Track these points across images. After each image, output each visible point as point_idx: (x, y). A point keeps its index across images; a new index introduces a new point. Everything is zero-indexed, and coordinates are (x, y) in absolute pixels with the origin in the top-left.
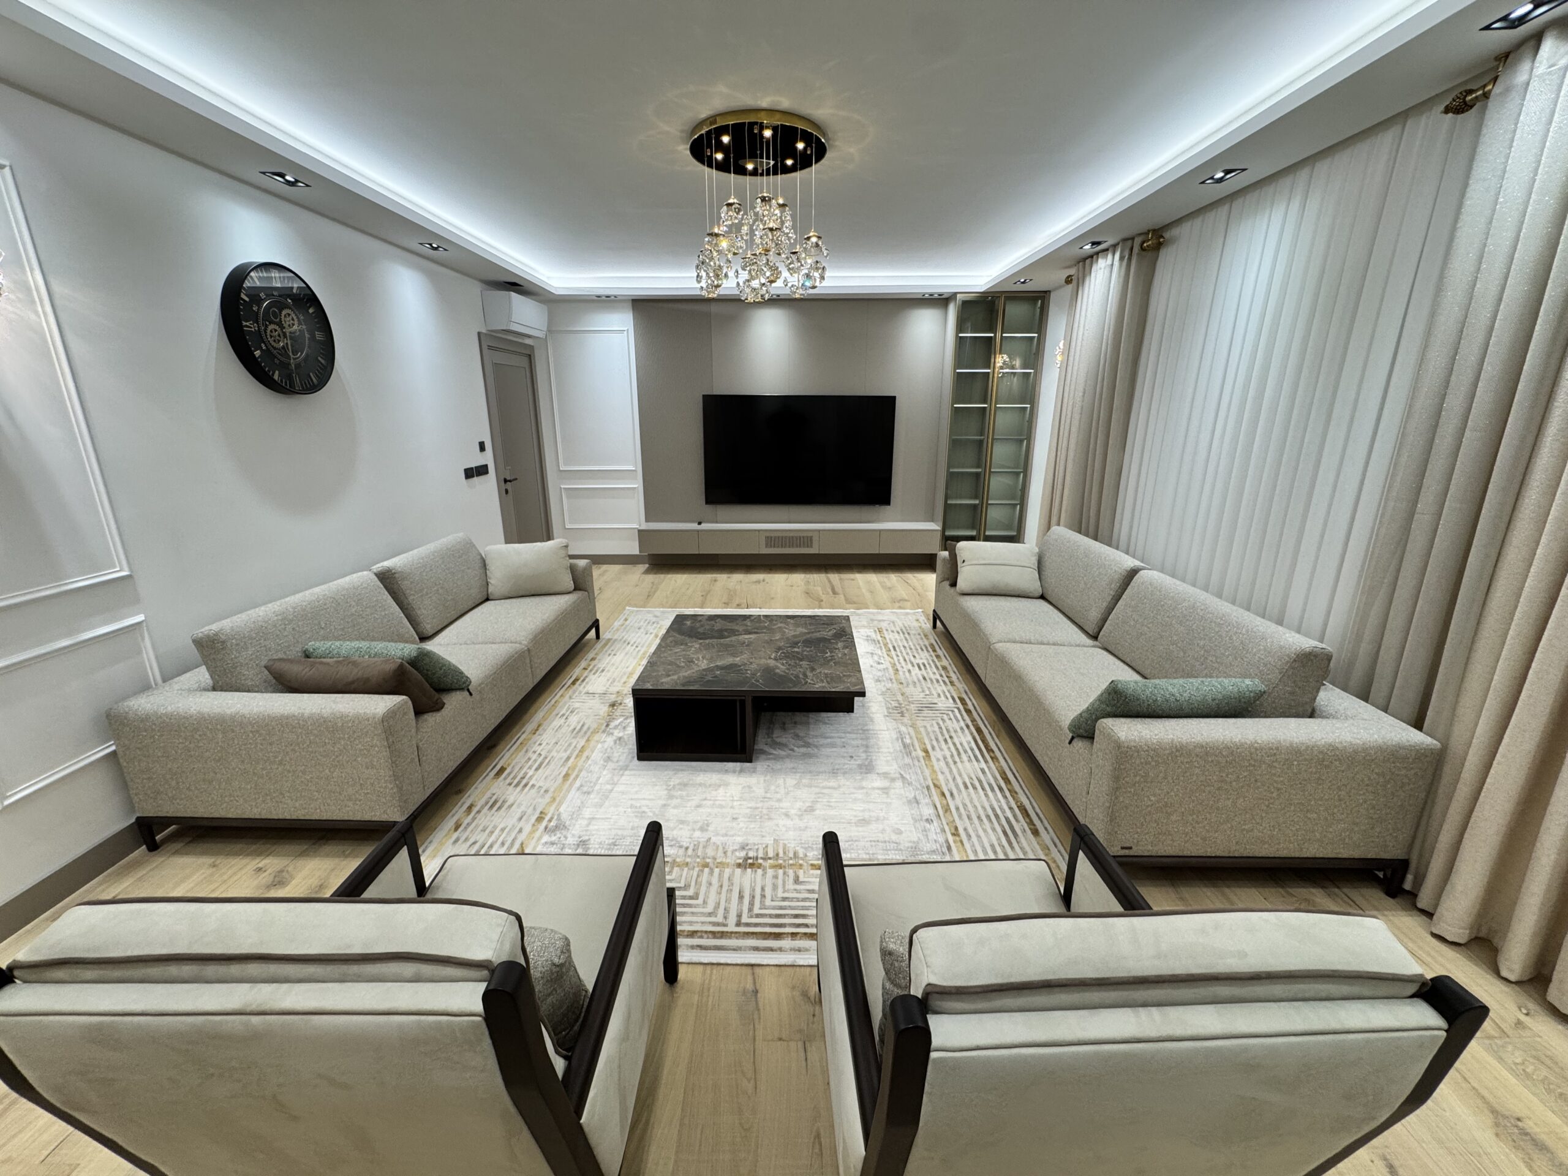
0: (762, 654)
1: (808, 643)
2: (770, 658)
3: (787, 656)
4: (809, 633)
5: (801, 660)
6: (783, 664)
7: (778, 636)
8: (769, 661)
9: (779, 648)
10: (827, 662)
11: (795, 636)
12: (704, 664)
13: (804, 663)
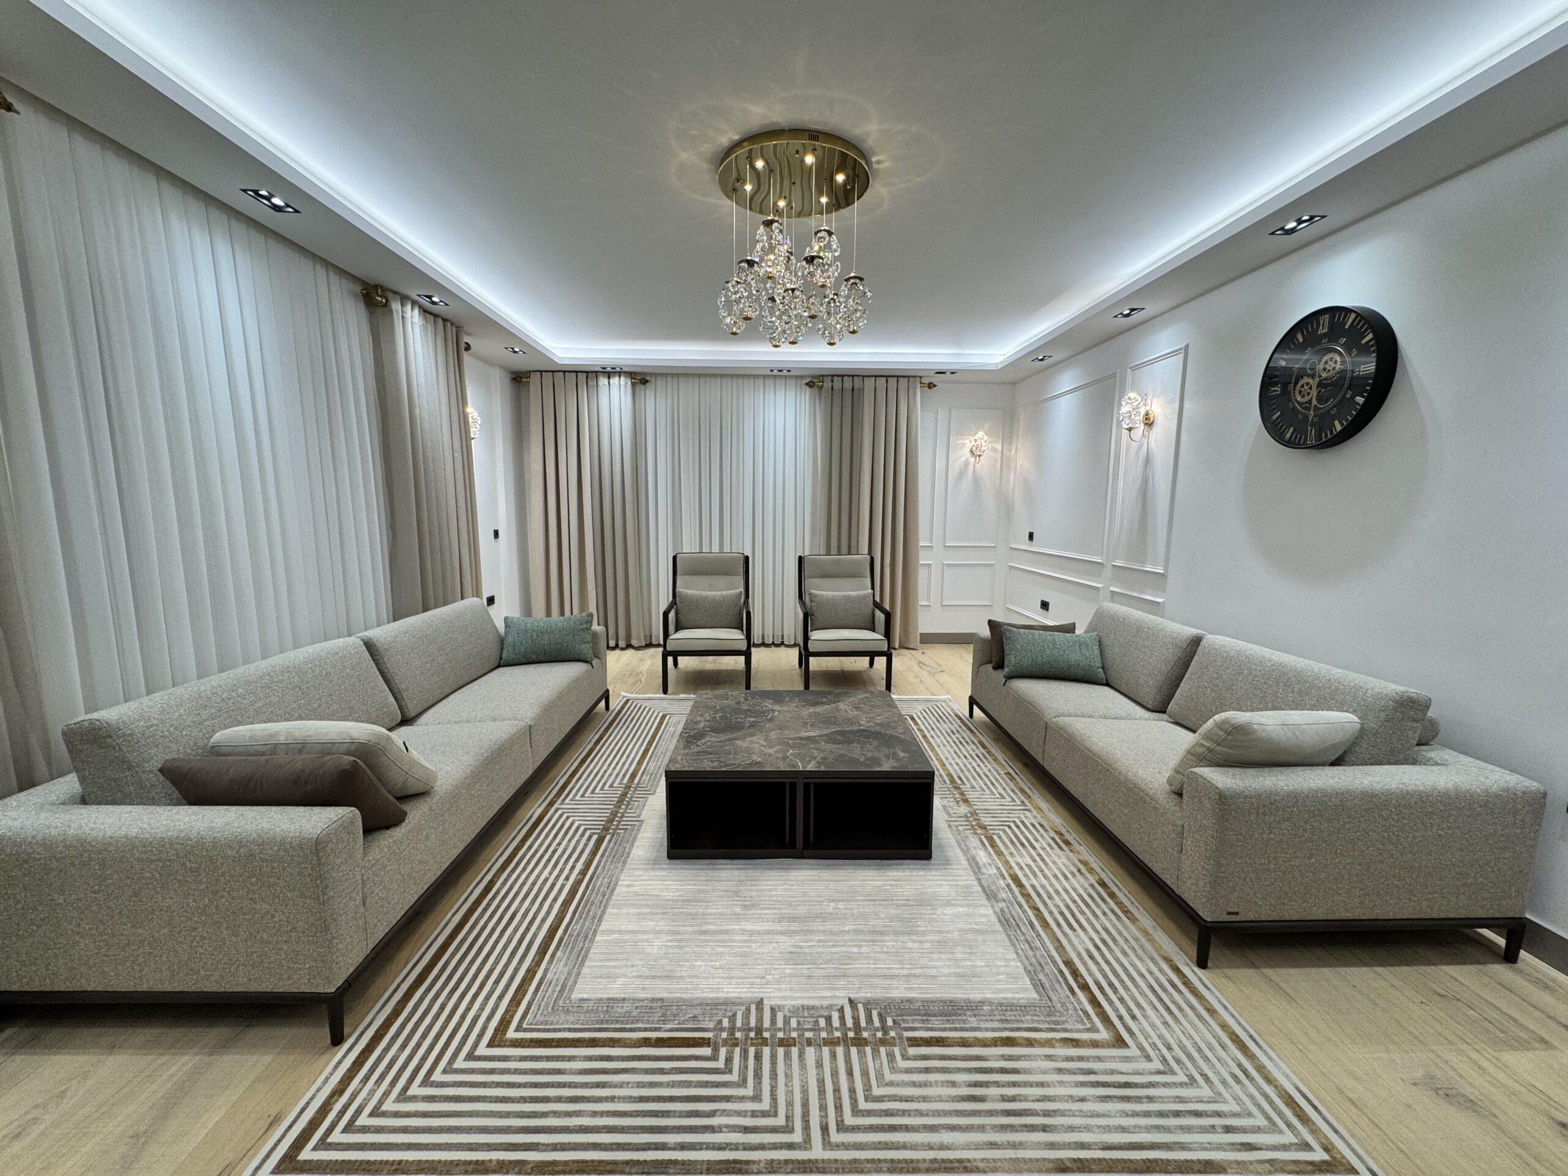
0: (788, 715)
1: (739, 727)
2: (779, 711)
3: (762, 714)
4: (734, 739)
5: (748, 710)
6: (766, 706)
7: (773, 735)
8: (780, 709)
9: (771, 720)
10: (723, 709)
11: (752, 735)
12: (842, 706)
13: (745, 707)
